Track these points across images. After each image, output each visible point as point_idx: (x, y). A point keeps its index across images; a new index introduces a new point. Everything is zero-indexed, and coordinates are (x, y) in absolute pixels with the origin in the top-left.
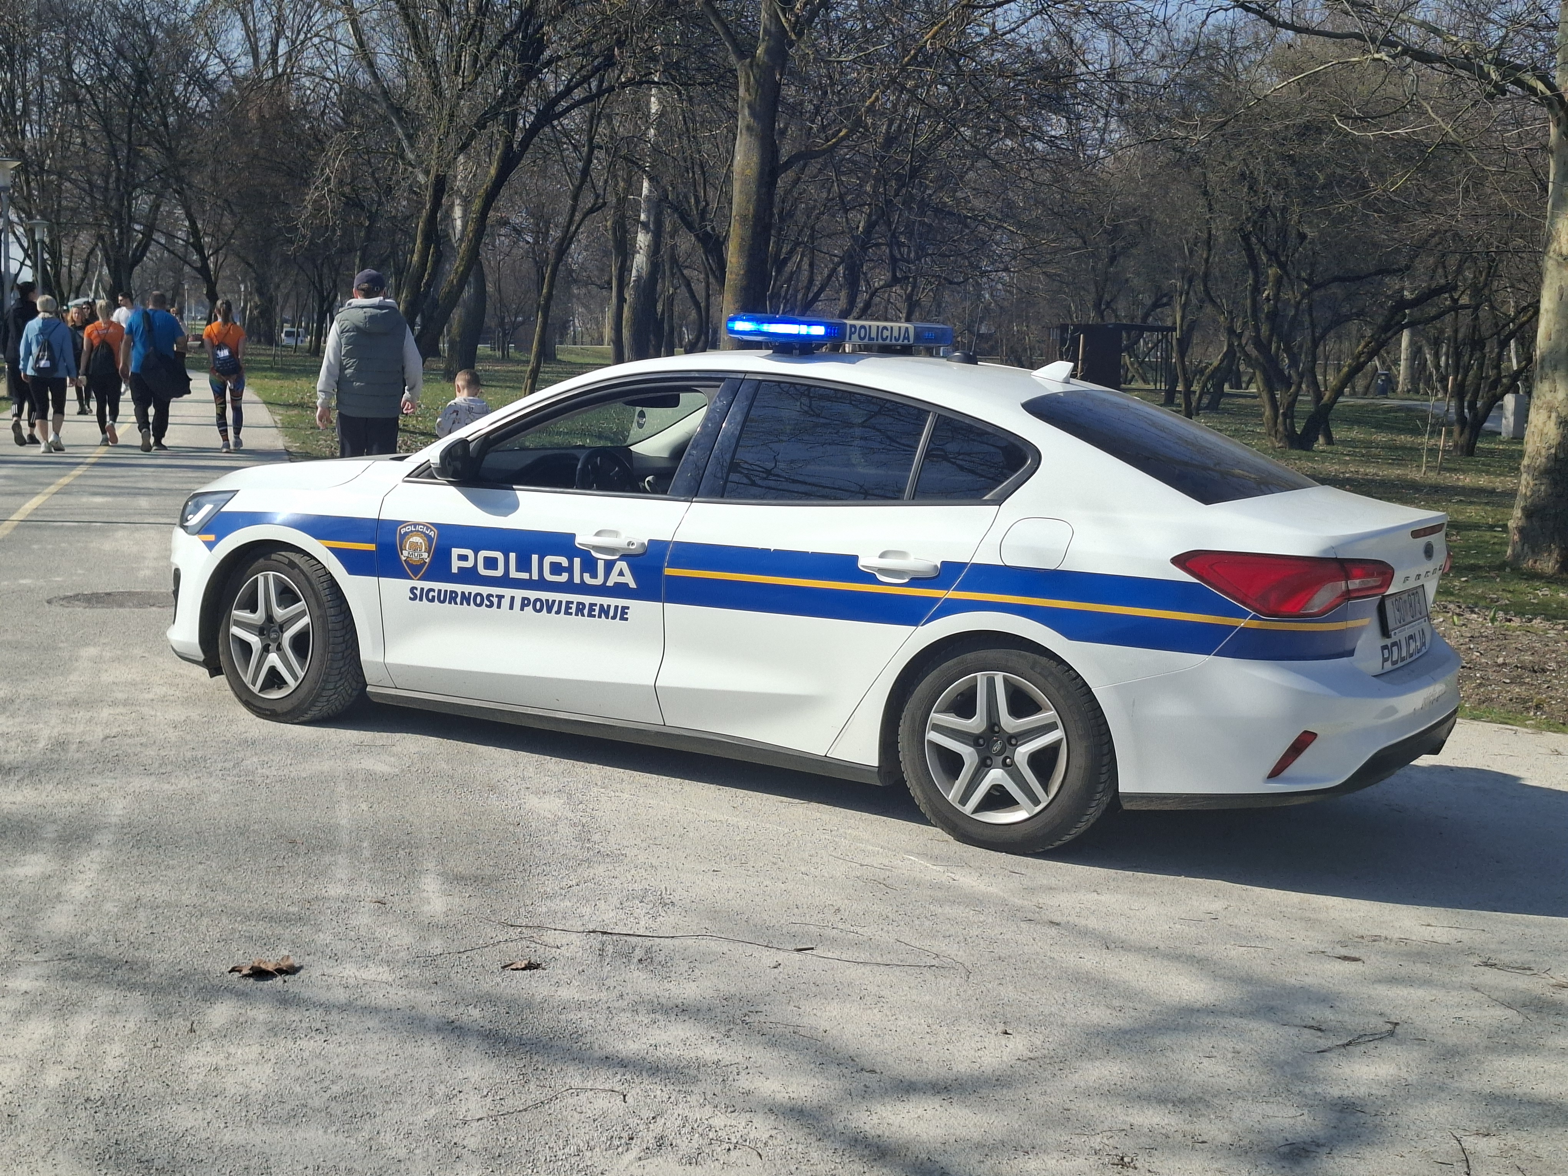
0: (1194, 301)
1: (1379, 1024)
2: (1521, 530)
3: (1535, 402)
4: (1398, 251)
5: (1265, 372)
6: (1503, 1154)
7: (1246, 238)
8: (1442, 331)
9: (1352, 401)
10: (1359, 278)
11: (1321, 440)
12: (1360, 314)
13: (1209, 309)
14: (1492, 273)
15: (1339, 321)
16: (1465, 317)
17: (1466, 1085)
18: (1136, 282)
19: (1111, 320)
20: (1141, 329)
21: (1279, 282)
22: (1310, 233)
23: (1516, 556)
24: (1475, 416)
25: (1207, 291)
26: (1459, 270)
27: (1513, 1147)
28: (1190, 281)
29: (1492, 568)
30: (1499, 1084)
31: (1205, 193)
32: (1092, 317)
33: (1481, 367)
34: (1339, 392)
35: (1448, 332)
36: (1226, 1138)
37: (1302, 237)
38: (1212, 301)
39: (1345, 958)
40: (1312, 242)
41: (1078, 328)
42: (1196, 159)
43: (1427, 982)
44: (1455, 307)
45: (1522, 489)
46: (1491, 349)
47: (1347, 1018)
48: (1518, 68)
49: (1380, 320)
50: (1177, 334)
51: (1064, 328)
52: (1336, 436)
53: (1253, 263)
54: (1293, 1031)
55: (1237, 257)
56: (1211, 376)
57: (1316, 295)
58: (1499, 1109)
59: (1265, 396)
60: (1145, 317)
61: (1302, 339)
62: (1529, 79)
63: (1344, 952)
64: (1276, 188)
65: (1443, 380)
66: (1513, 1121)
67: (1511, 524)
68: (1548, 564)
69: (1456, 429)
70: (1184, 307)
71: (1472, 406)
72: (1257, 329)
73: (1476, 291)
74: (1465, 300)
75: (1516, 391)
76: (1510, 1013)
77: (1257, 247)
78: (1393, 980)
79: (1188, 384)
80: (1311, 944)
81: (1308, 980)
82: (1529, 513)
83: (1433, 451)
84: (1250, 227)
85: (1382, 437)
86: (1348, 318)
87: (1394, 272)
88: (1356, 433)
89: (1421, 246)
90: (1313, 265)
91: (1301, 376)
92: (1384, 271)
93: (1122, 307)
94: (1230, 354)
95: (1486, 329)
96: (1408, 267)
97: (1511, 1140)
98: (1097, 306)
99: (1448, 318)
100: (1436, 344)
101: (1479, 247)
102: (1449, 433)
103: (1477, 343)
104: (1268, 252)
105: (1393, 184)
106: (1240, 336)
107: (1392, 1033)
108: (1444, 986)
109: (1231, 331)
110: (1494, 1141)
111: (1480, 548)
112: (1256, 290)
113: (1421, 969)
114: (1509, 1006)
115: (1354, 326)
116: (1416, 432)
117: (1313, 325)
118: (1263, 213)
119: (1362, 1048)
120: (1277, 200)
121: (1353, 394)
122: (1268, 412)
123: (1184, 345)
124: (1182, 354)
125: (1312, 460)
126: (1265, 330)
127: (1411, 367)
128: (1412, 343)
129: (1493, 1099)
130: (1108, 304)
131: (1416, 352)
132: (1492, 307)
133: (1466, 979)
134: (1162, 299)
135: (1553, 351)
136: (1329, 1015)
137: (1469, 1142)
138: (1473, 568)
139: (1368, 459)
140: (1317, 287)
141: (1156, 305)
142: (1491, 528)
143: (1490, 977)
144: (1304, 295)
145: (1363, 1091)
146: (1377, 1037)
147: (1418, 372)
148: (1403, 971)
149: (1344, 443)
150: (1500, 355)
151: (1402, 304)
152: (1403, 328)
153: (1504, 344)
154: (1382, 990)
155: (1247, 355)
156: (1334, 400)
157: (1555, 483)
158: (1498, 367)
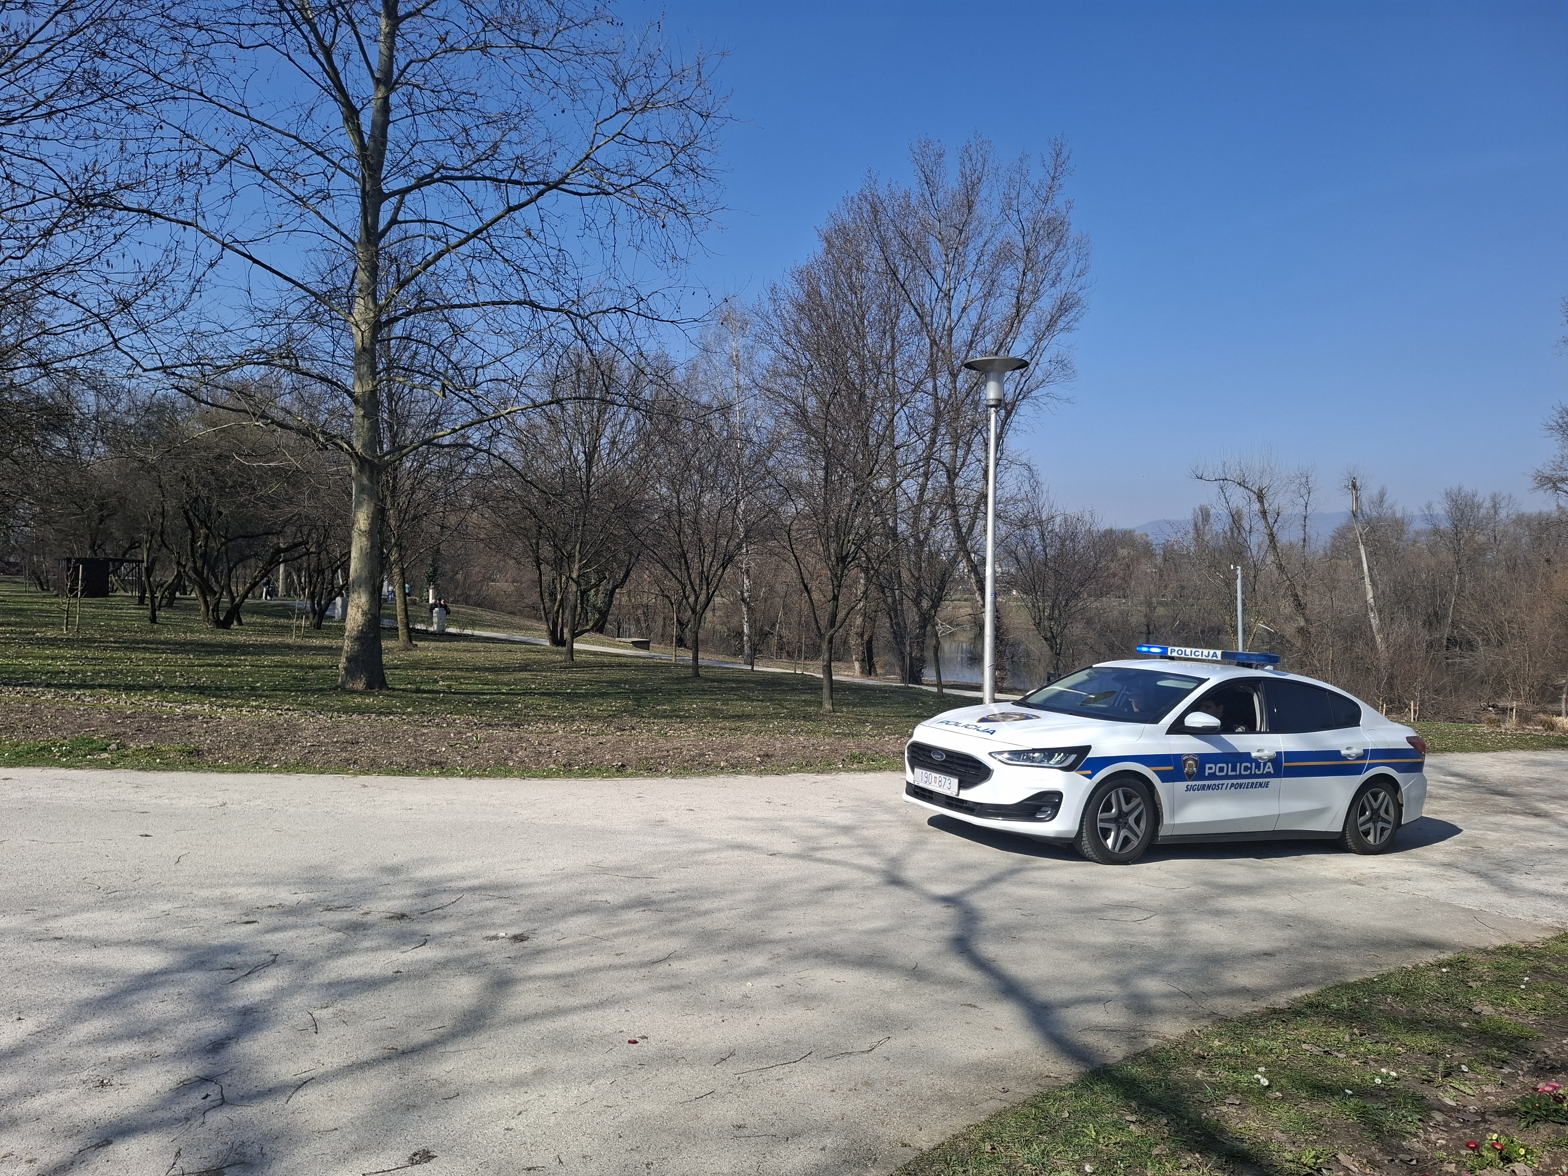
0: (155, 546)
1: (268, 958)
2: (345, 669)
3: (350, 604)
4: (275, 523)
5: (200, 587)
6: (335, 1015)
7: (186, 512)
8: (301, 565)
9: (252, 601)
10: (252, 537)
11: (235, 623)
12: (256, 555)
13: (164, 550)
14: (327, 537)
15: (243, 559)
16: (314, 559)
17: (315, 981)
18: (117, 534)
19: (101, 555)
20: (122, 562)
21: (207, 537)
22: (225, 512)
23: (343, 683)
24: (321, 609)
25: (163, 541)
26: (309, 535)
27: (341, 1011)
28: (152, 536)
29: (331, 689)
30: (333, 976)
31: (160, 486)
32: (89, 554)
33: (323, 584)
34: (245, 596)
35: (305, 565)
36: (172, 1049)
37: (220, 513)
38: (166, 546)
39: (247, 923)
40: (226, 516)
41: (78, 561)
42: (153, 467)
43: (294, 927)
44: (308, 553)
45: (345, 648)
46: (328, 574)
47: (248, 958)
48: (335, 436)
49: (267, 558)
50: (145, 565)
51: (69, 560)
52: (244, 621)
53: (191, 526)
54: (215, 973)
55: (181, 522)
56: (168, 588)
57: (230, 544)
58: (333, 991)
59: (201, 600)
60: (124, 554)
61: (222, 567)
62: (339, 441)
63: (247, 919)
64: (203, 486)
65: (303, 589)
66: (341, 995)
67: (340, 666)
68: (360, 685)
69: (311, 616)
70: (149, 550)
71: (319, 603)
72: (195, 562)
73: (319, 545)
74: (313, 549)
75: (342, 595)
76: (339, 934)
77: (193, 518)
78: (276, 929)
79: (152, 593)
80: (227, 919)
81: (225, 940)
82: (349, 660)
83: (299, 628)
84: (188, 507)
85: (270, 621)
86: (249, 557)
87: (273, 534)
88: (255, 619)
89: (287, 522)
90: (227, 529)
91: (222, 589)
92: (267, 534)
93: (109, 549)
94: (179, 576)
95: (325, 564)
96: (281, 532)
97: (339, 1006)
98: (92, 547)
99: (305, 558)
100: (299, 571)
101: (319, 523)
102: (307, 618)
103: (320, 572)
104: (199, 520)
105: (271, 488)
106: (184, 566)
107: (274, 961)
108: (304, 927)
109: (179, 563)
110: (330, 1010)
111: (325, 678)
112: (193, 541)
113: (291, 920)
114: (339, 931)
115: (252, 562)
116: (289, 617)
117: (228, 561)
118: (196, 500)
119: (257, 974)
120: (204, 493)
121: (254, 597)
122: (203, 608)
123: (149, 571)
124: (148, 577)
125: (230, 634)
126: (199, 564)
127: (285, 583)
128: (285, 571)
129: (331, 985)
130: (99, 547)
131: (288, 575)
132: (328, 553)
133: (316, 920)
134: (134, 545)
135: (359, 578)
136: (238, 959)
137: (317, 1014)
138: (321, 690)
139: (262, 633)
140: (230, 540)
141: (130, 548)
142: (330, 667)
143: (329, 916)
144: (222, 545)
145: (257, 999)
146: (266, 965)
147: (289, 587)
148: (281, 923)
149: (249, 624)
150: (333, 577)
151: (279, 551)
152: (280, 563)
153: (335, 572)
154: (269, 937)
155: (190, 577)
156: (243, 601)
157: (362, 644)
158: (332, 583)
